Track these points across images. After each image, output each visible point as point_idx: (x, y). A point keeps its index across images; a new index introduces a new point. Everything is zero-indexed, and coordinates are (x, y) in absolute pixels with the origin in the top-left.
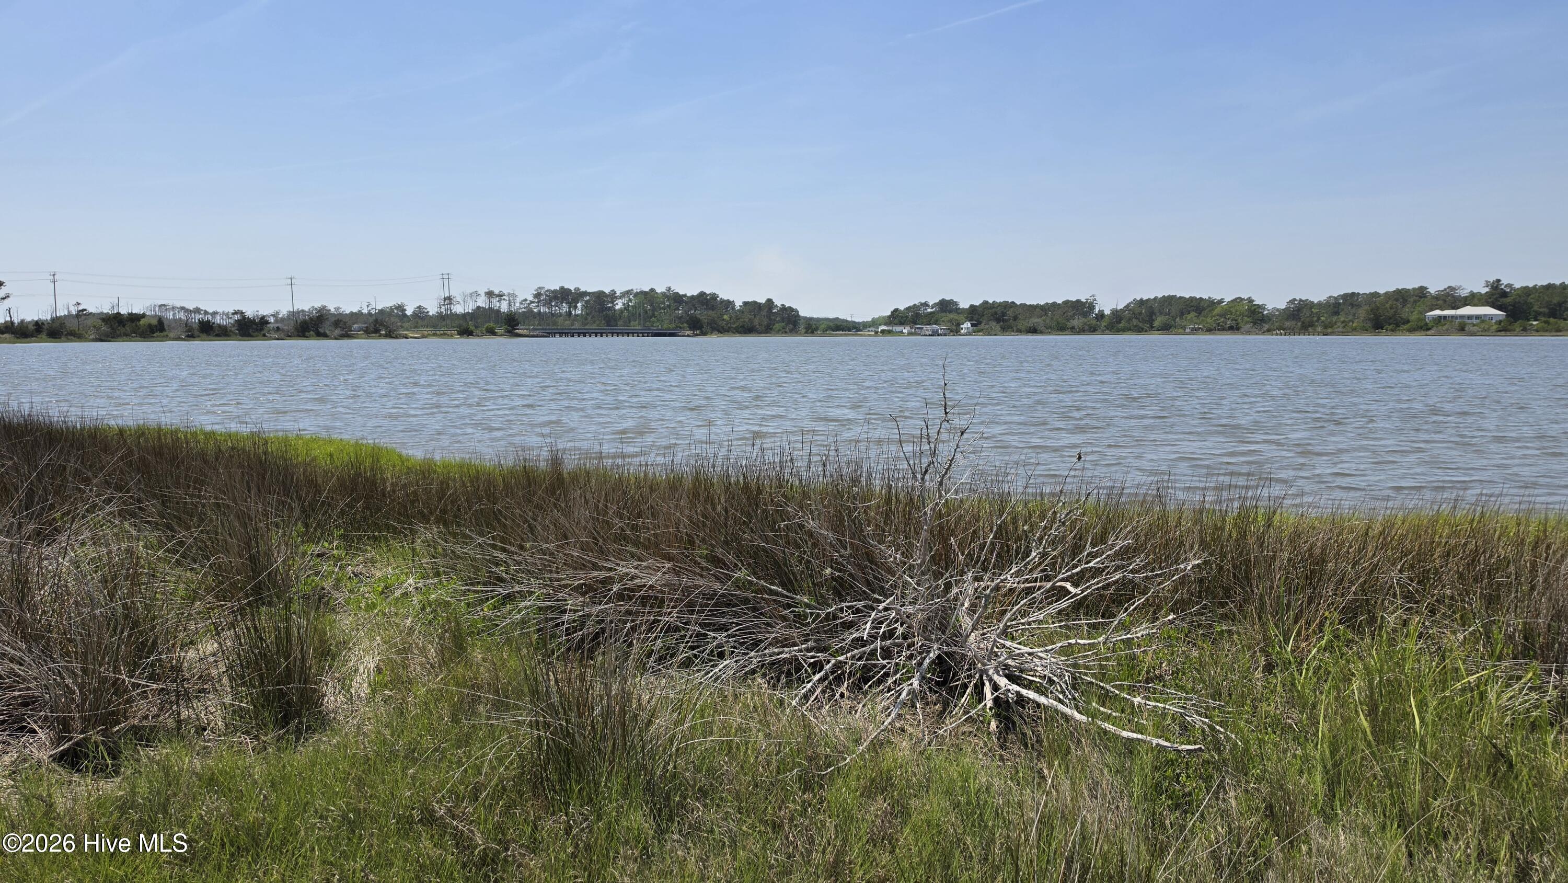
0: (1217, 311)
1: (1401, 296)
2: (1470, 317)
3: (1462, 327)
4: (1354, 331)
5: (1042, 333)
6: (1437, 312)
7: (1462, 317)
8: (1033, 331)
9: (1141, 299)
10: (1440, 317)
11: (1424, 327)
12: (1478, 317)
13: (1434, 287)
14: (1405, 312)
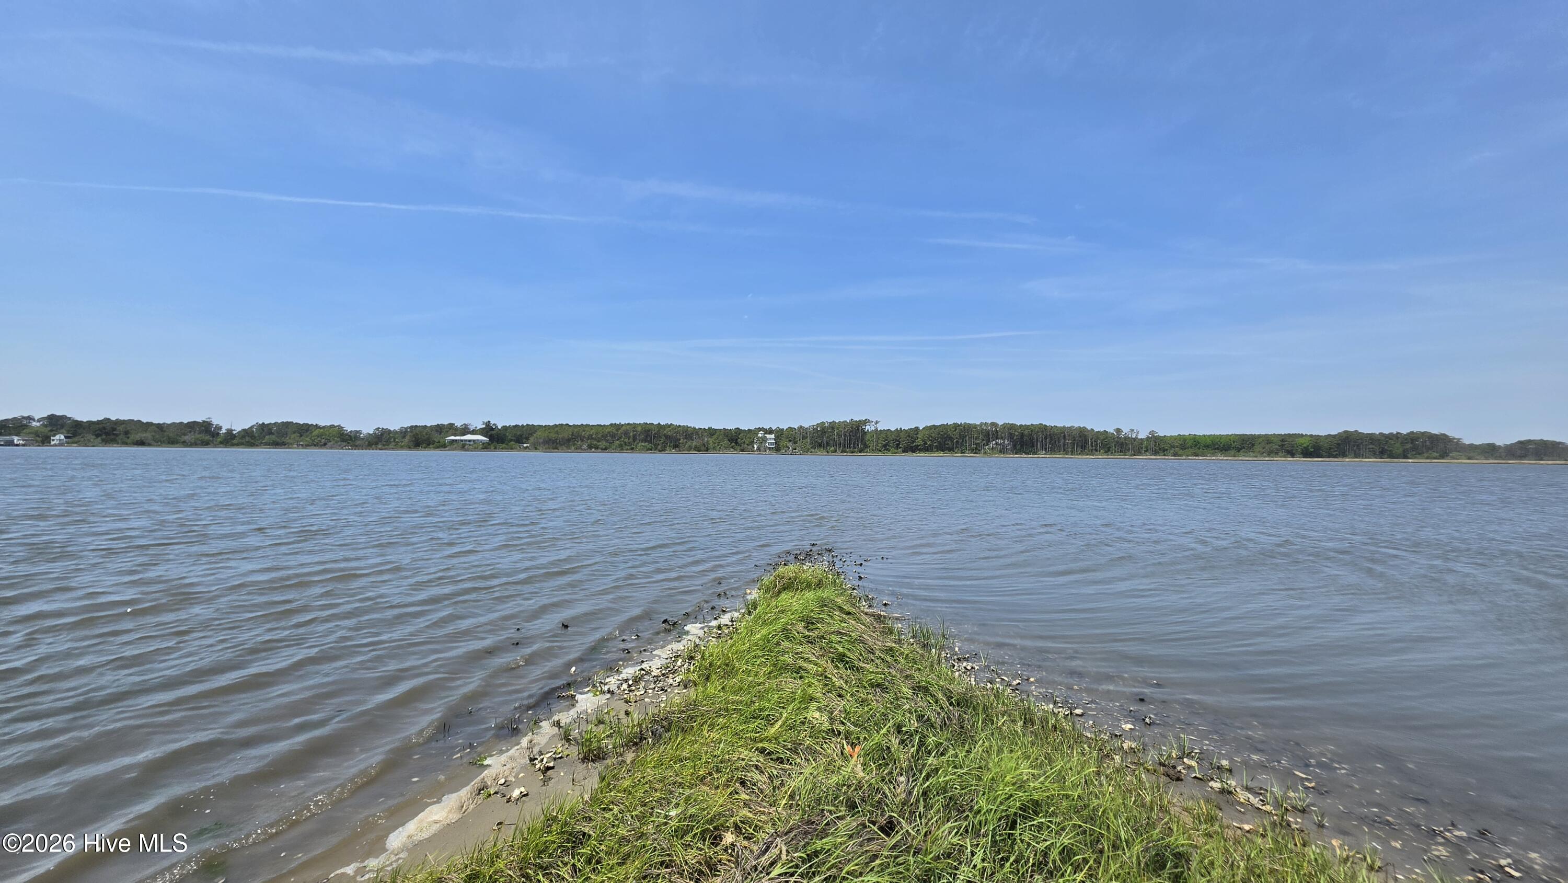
0: (316, 432)
1: (440, 429)
2: (470, 441)
3: (464, 446)
4: (402, 448)
5: (150, 445)
6: (453, 438)
7: (466, 440)
8: (141, 443)
9: (263, 423)
10: (453, 440)
11: (443, 446)
12: (474, 441)
13: (458, 424)
14: (436, 437)
